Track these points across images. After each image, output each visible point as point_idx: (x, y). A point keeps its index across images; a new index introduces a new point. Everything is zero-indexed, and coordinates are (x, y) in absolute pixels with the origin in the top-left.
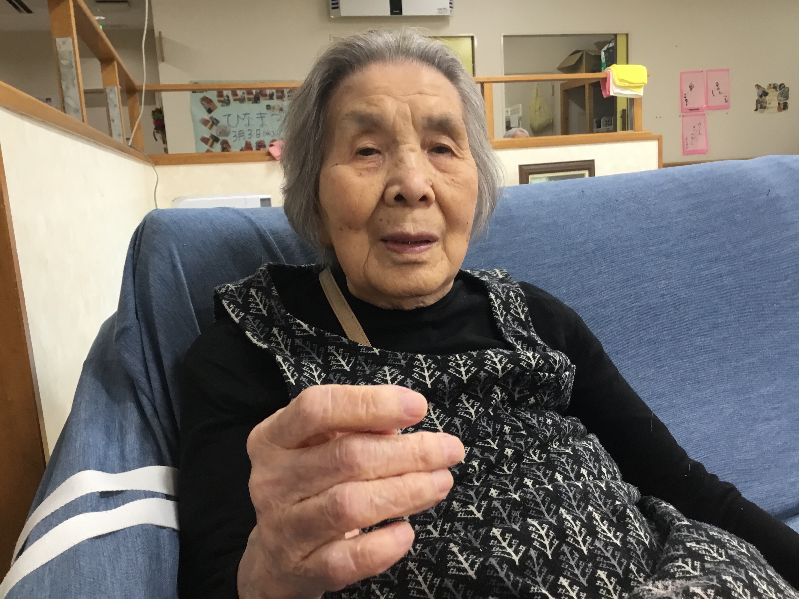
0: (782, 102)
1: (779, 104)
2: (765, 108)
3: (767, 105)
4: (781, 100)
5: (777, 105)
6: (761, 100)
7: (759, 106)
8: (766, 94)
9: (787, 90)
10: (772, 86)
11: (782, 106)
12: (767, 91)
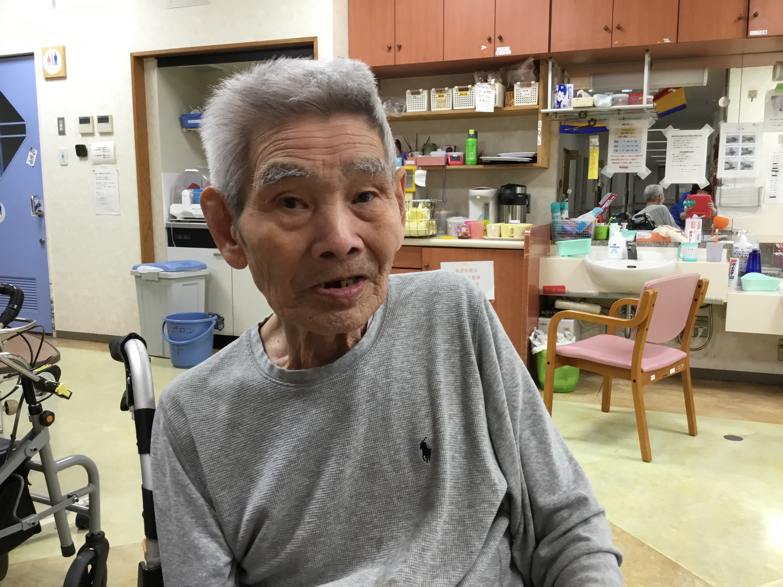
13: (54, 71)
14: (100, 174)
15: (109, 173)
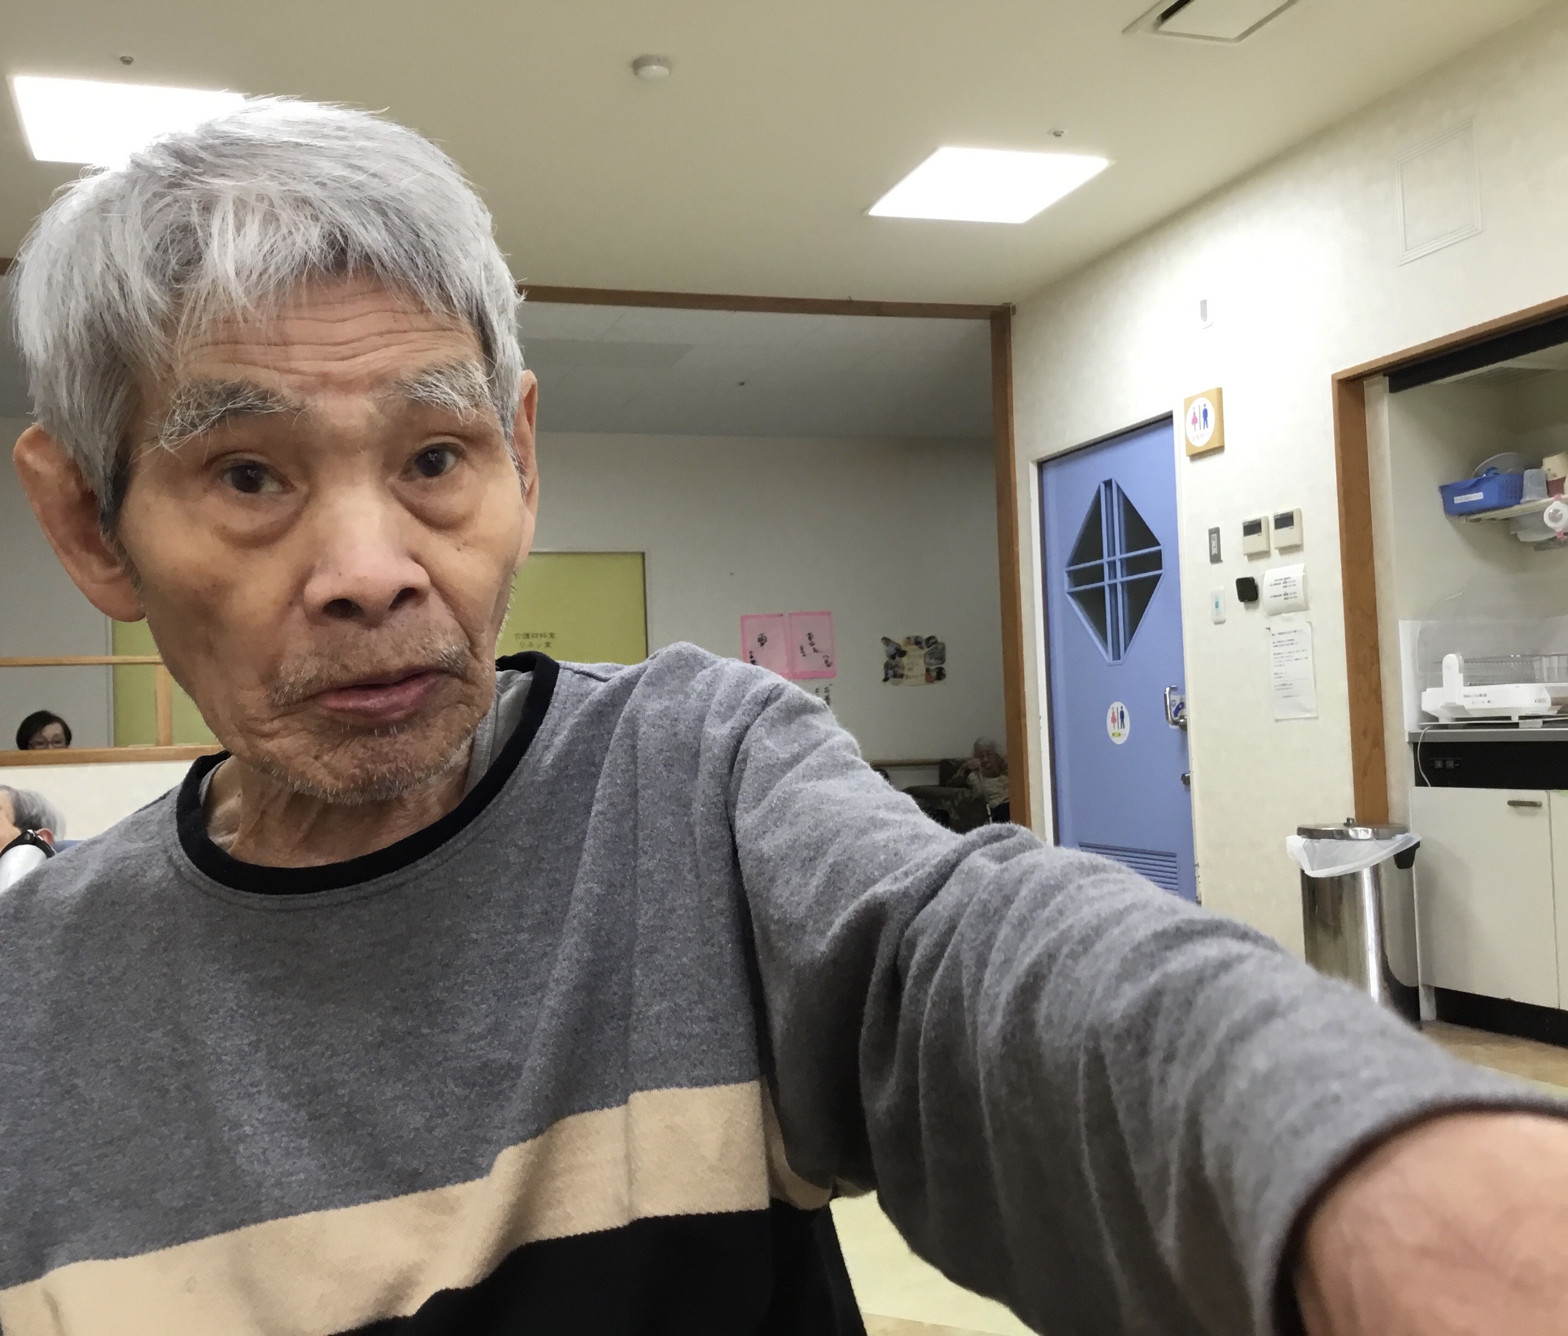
0: (933, 668)
1: (928, 670)
2: (902, 676)
3: (906, 672)
4: (931, 665)
5: (924, 671)
6: (893, 663)
7: (891, 673)
8: (902, 653)
9: (940, 647)
10: (913, 641)
11: (934, 674)
12: (903, 648)
13: (1202, 438)
14: (1280, 634)
15: (1295, 631)
